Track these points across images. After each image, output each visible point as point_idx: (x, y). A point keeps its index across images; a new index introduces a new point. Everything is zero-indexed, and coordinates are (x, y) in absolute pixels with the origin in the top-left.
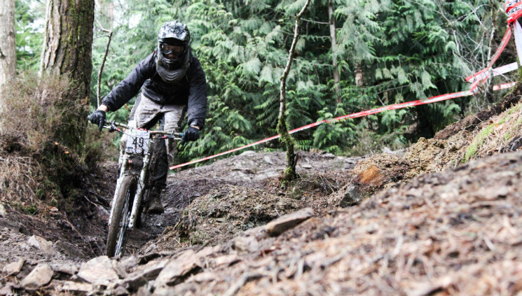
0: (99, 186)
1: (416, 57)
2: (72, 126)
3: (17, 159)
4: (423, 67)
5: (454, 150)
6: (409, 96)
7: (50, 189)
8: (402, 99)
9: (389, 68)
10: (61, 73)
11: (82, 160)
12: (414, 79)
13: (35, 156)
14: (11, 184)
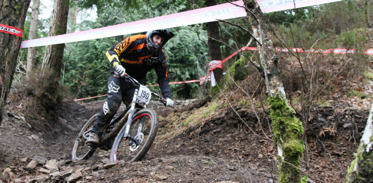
0: (61, 109)
1: (184, 65)
2: (53, 87)
3: (31, 98)
4: (186, 69)
5: (183, 119)
6: (180, 79)
7: (42, 110)
8: (178, 80)
9: (174, 68)
10: (51, 67)
11: (55, 100)
12: (183, 73)
13: (38, 98)
14: (28, 108)
